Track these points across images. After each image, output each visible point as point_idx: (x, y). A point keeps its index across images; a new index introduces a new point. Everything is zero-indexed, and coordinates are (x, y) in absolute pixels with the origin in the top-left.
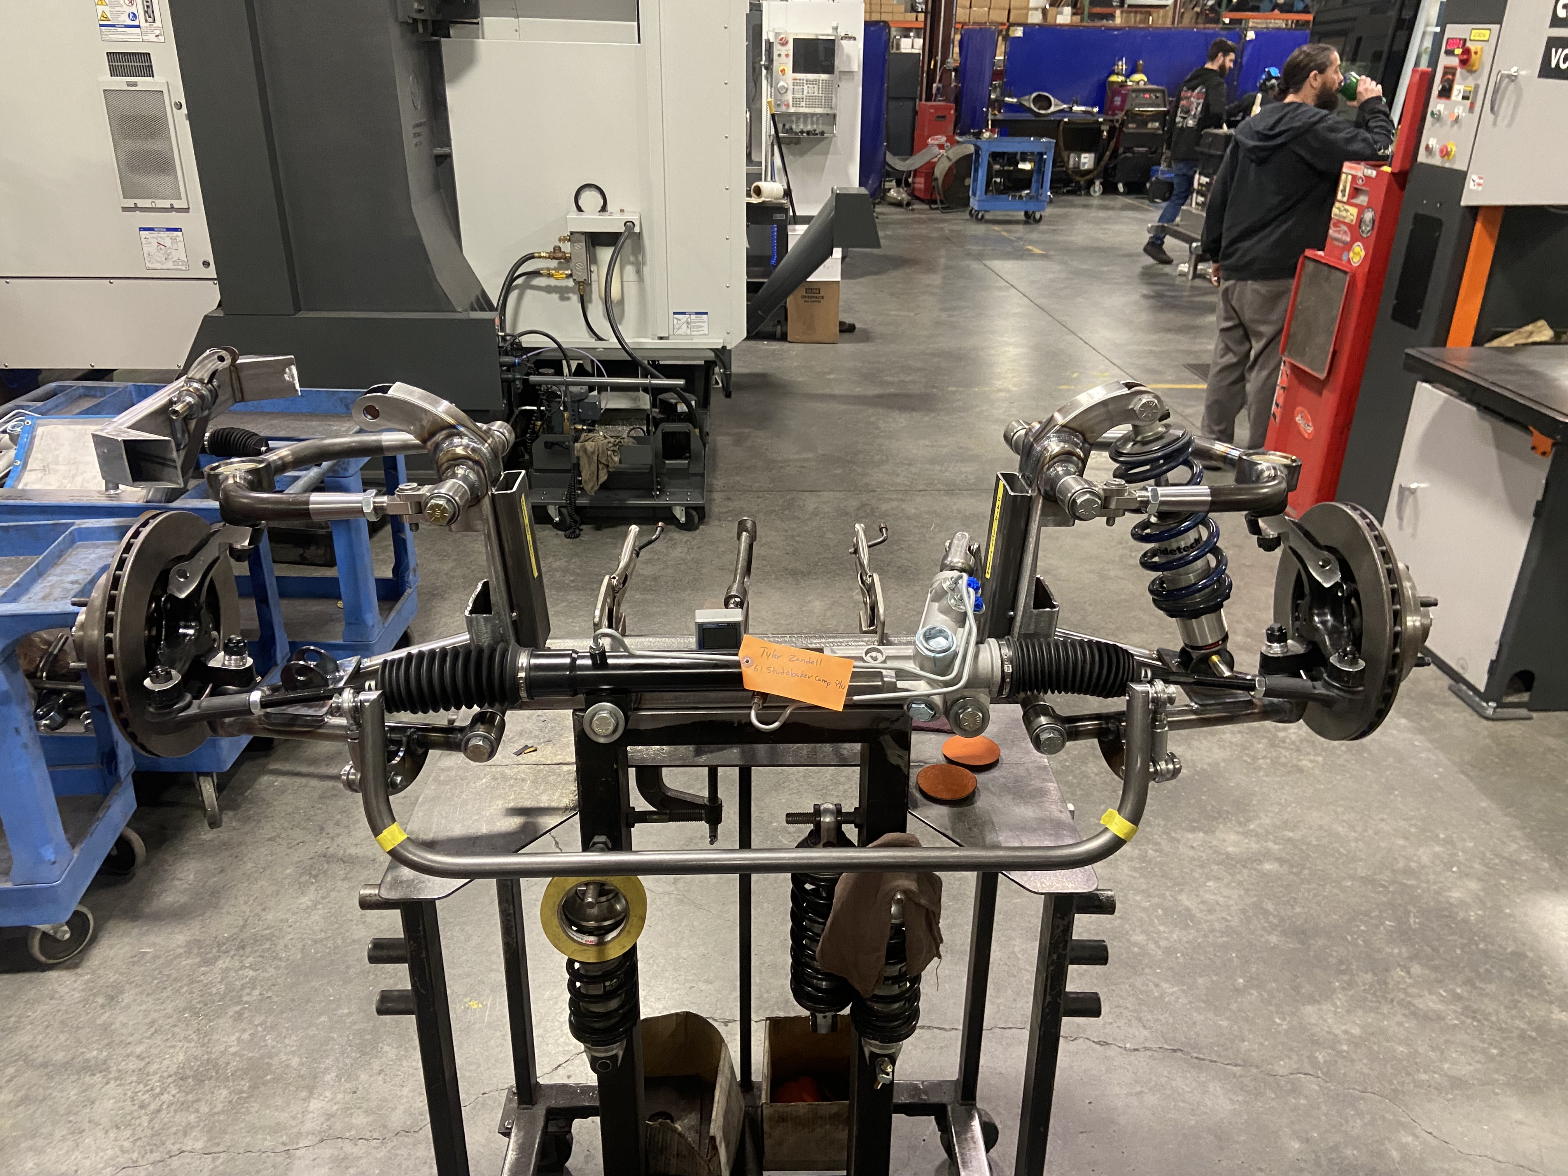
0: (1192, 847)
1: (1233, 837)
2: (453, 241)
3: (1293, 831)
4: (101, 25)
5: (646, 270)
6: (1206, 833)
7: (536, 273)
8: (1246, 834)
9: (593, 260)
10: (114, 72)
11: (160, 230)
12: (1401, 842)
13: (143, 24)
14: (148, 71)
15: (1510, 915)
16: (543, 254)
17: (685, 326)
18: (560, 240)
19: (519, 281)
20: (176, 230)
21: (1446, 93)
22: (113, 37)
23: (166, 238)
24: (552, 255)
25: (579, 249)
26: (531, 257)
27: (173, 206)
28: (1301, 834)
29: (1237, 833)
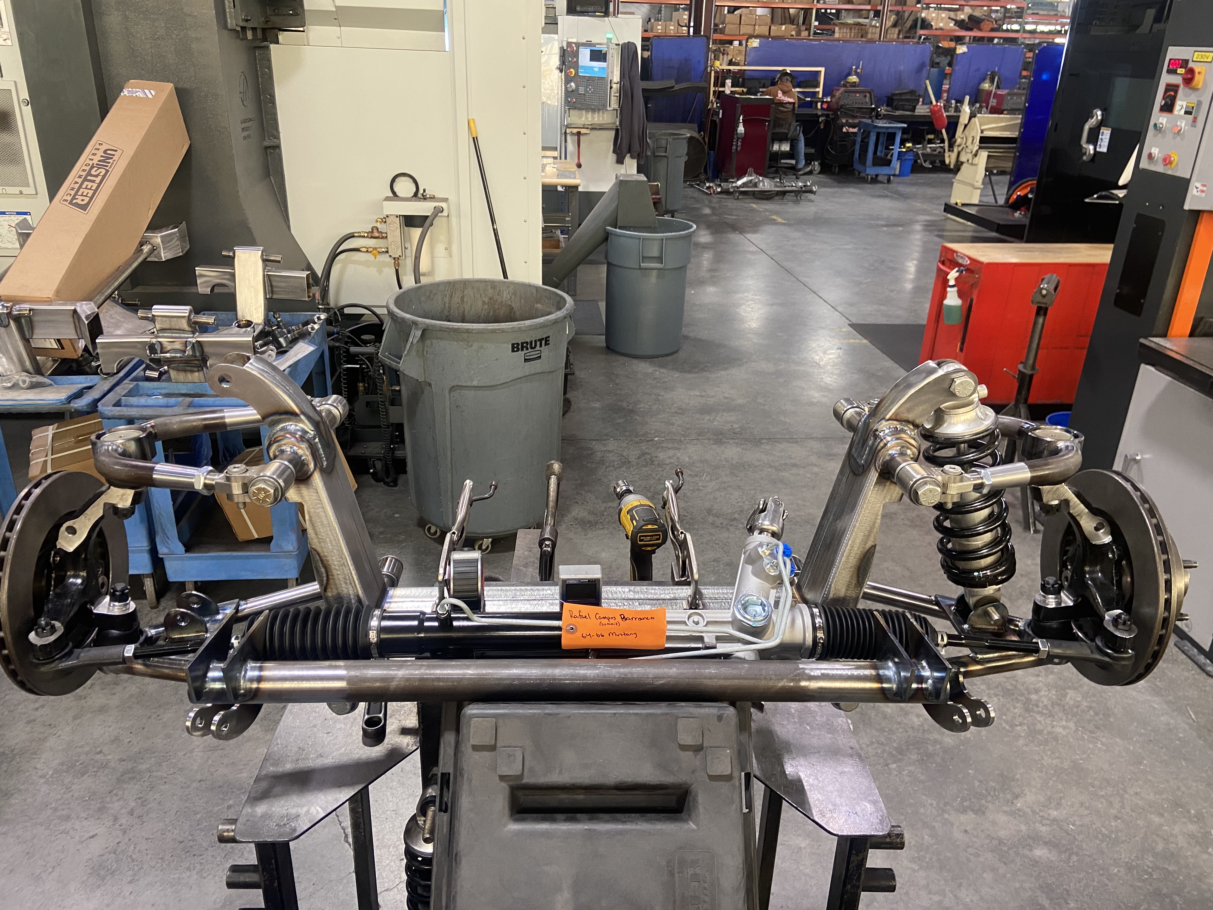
0: (966, 831)
1: (1002, 818)
2: (281, 218)
3: (1056, 810)
5: (455, 248)
6: (976, 812)
7: (357, 250)
8: (1012, 814)
9: (406, 238)
12: (1157, 820)
16: (362, 234)
18: (376, 222)
19: (341, 257)
20: (25, 213)
21: (1168, 108)
23: (16, 220)
24: (370, 235)
25: (394, 229)
26: (351, 236)
27: (21, 193)
28: (1064, 812)
29: (1005, 812)
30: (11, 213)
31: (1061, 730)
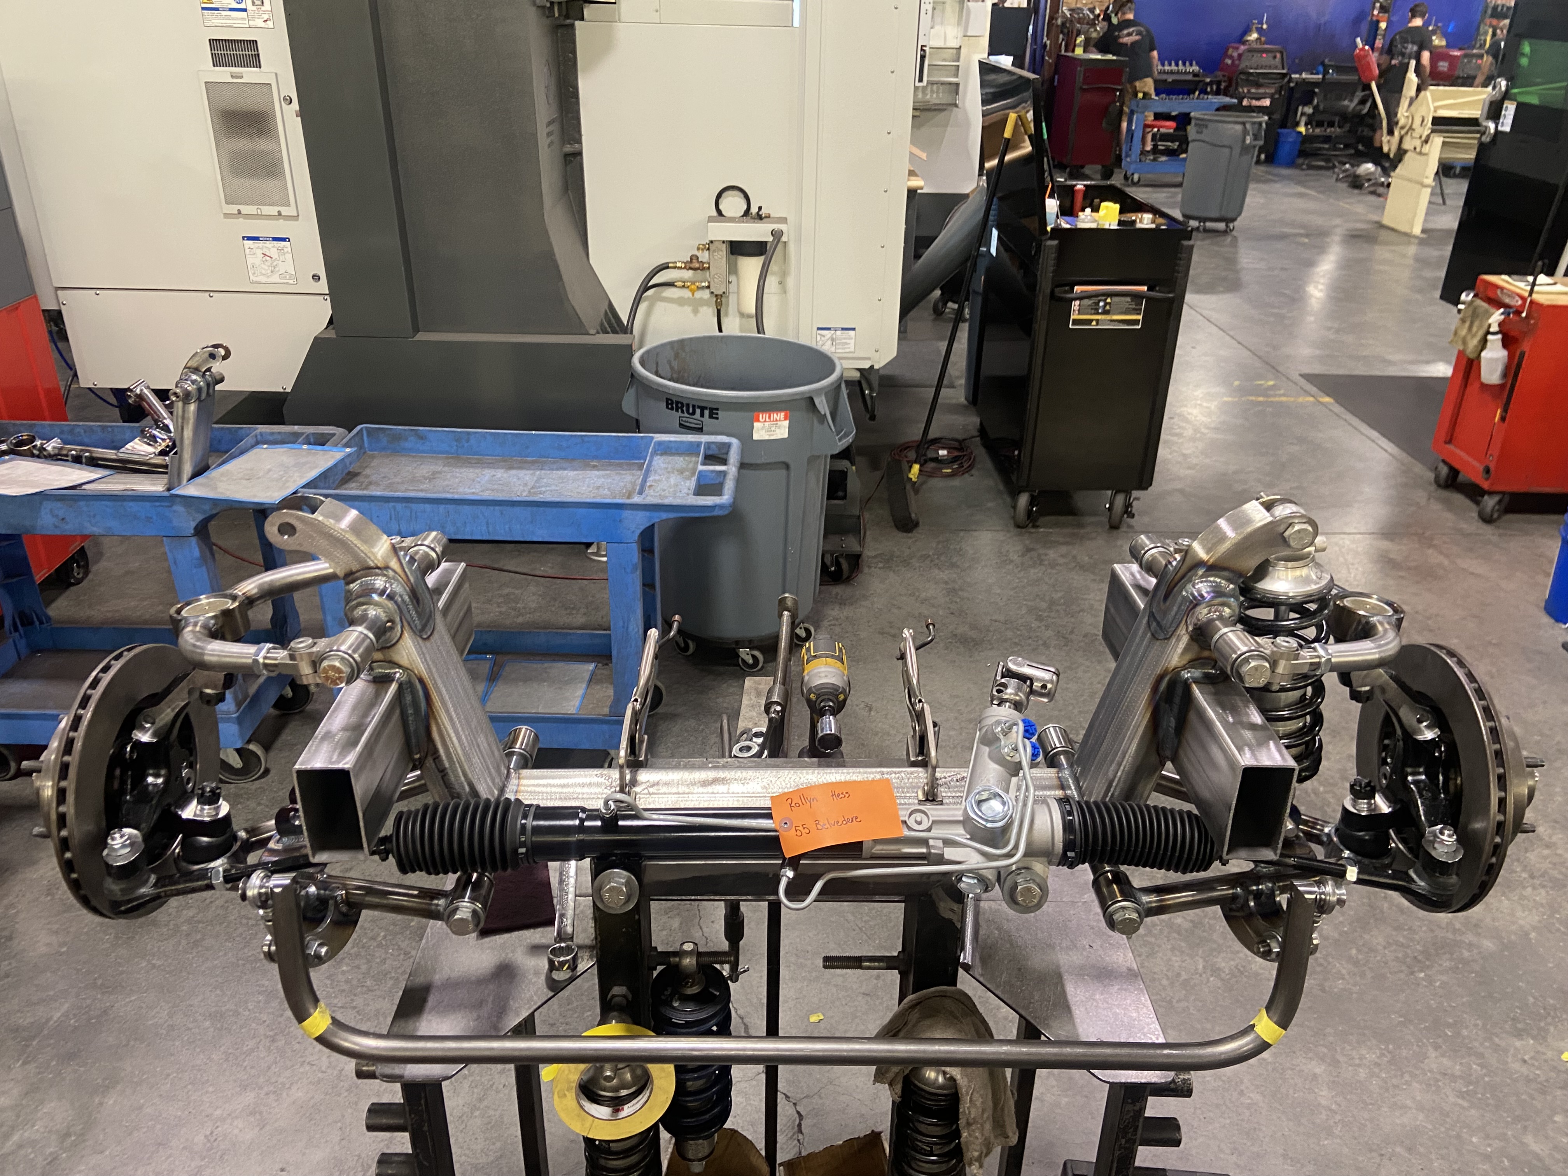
0: (1525, 1061)
2: (580, 248)
4: (203, 9)
5: (790, 282)
6: (1536, 1039)
7: (670, 284)
9: (733, 270)
10: (218, 61)
11: (266, 239)
13: (250, 7)
14: (255, 61)
16: (679, 265)
17: (829, 342)
18: (698, 249)
19: (650, 292)
20: (283, 240)
22: (216, 22)
23: (272, 248)
24: (688, 265)
25: (719, 259)
26: (665, 267)
27: (280, 213)
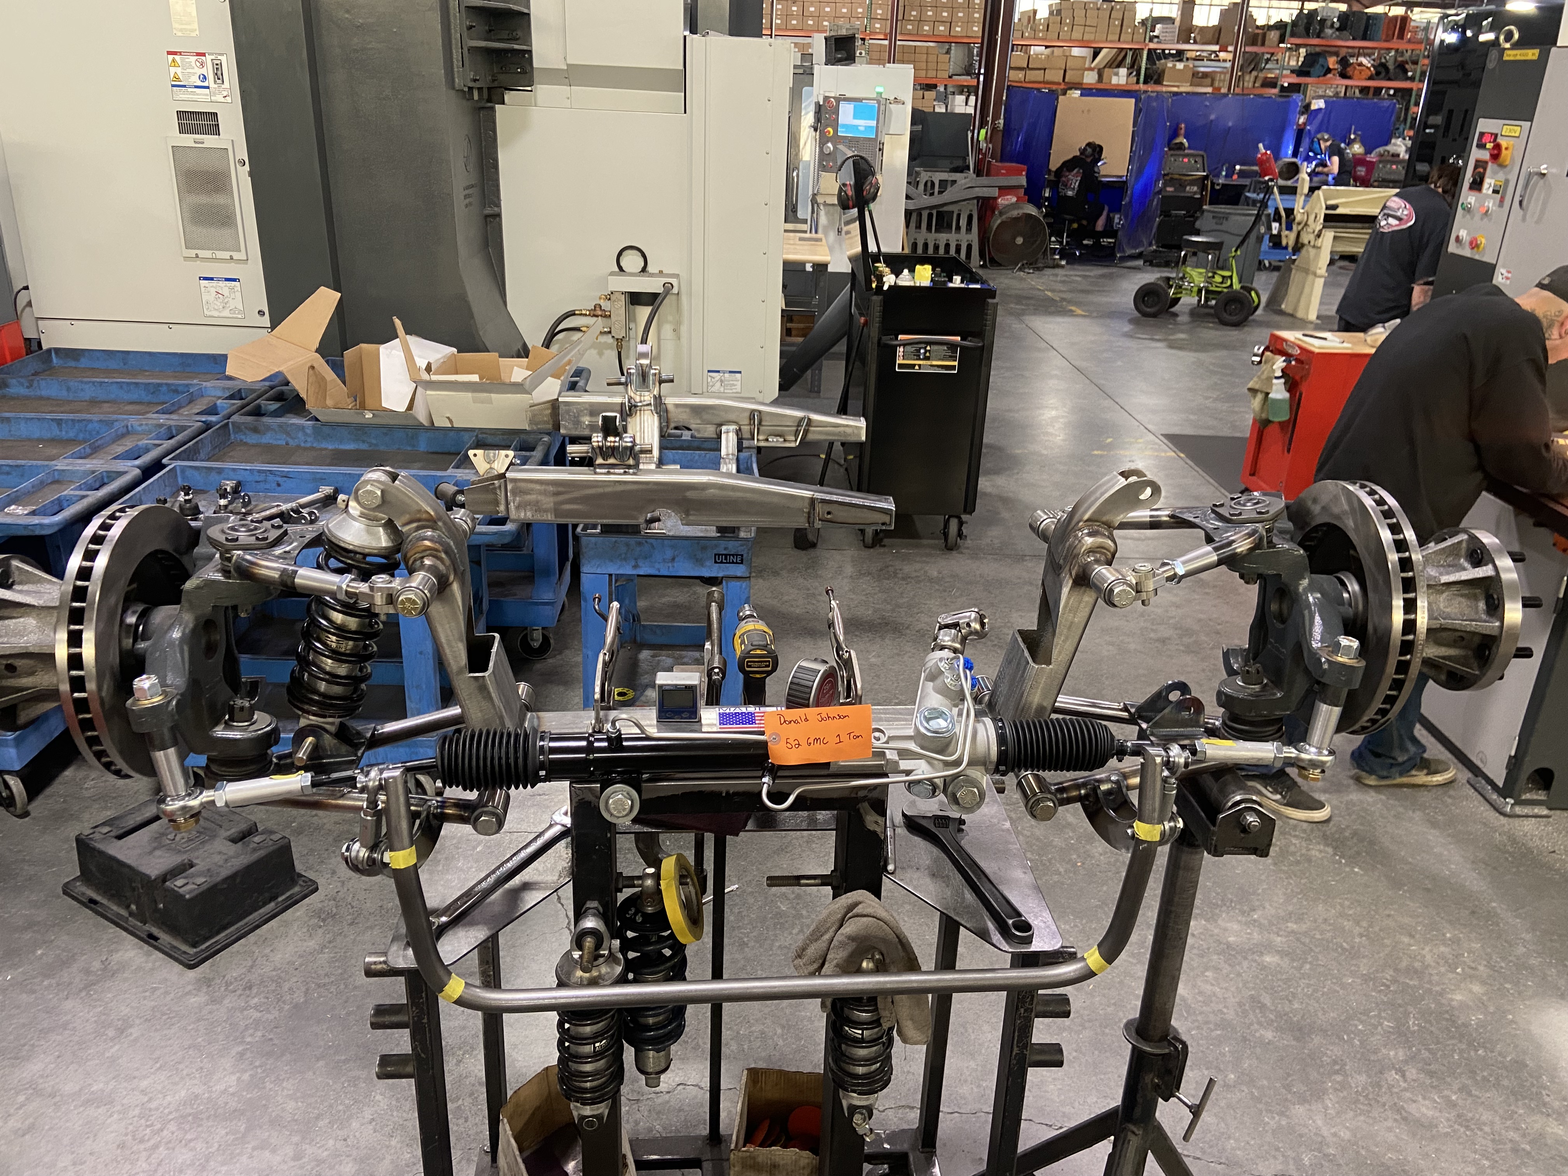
1: (1236, 926)
2: (498, 295)
4: (172, 86)
5: (683, 328)
8: (1247, 924)
9: (631, 317)
10: (183, 129)
12: (1406, 940)
13: (212, 85)
14: (215, 130)
15: (1512, 1021)
16: (584, 312)
17: (719, 384)
18: (600, 298)
19: (558, 337)
20: (234, 280)
21: (1477, 186)
22: (184, 97)
23: (224, 287)
24: (592, 313)
25: (619, 307)
26: (571, 314)
27: (232, 258)
28: (1304, 926)
29: (1239, 922)
30: (219, 279)
31: (1317, 853)
